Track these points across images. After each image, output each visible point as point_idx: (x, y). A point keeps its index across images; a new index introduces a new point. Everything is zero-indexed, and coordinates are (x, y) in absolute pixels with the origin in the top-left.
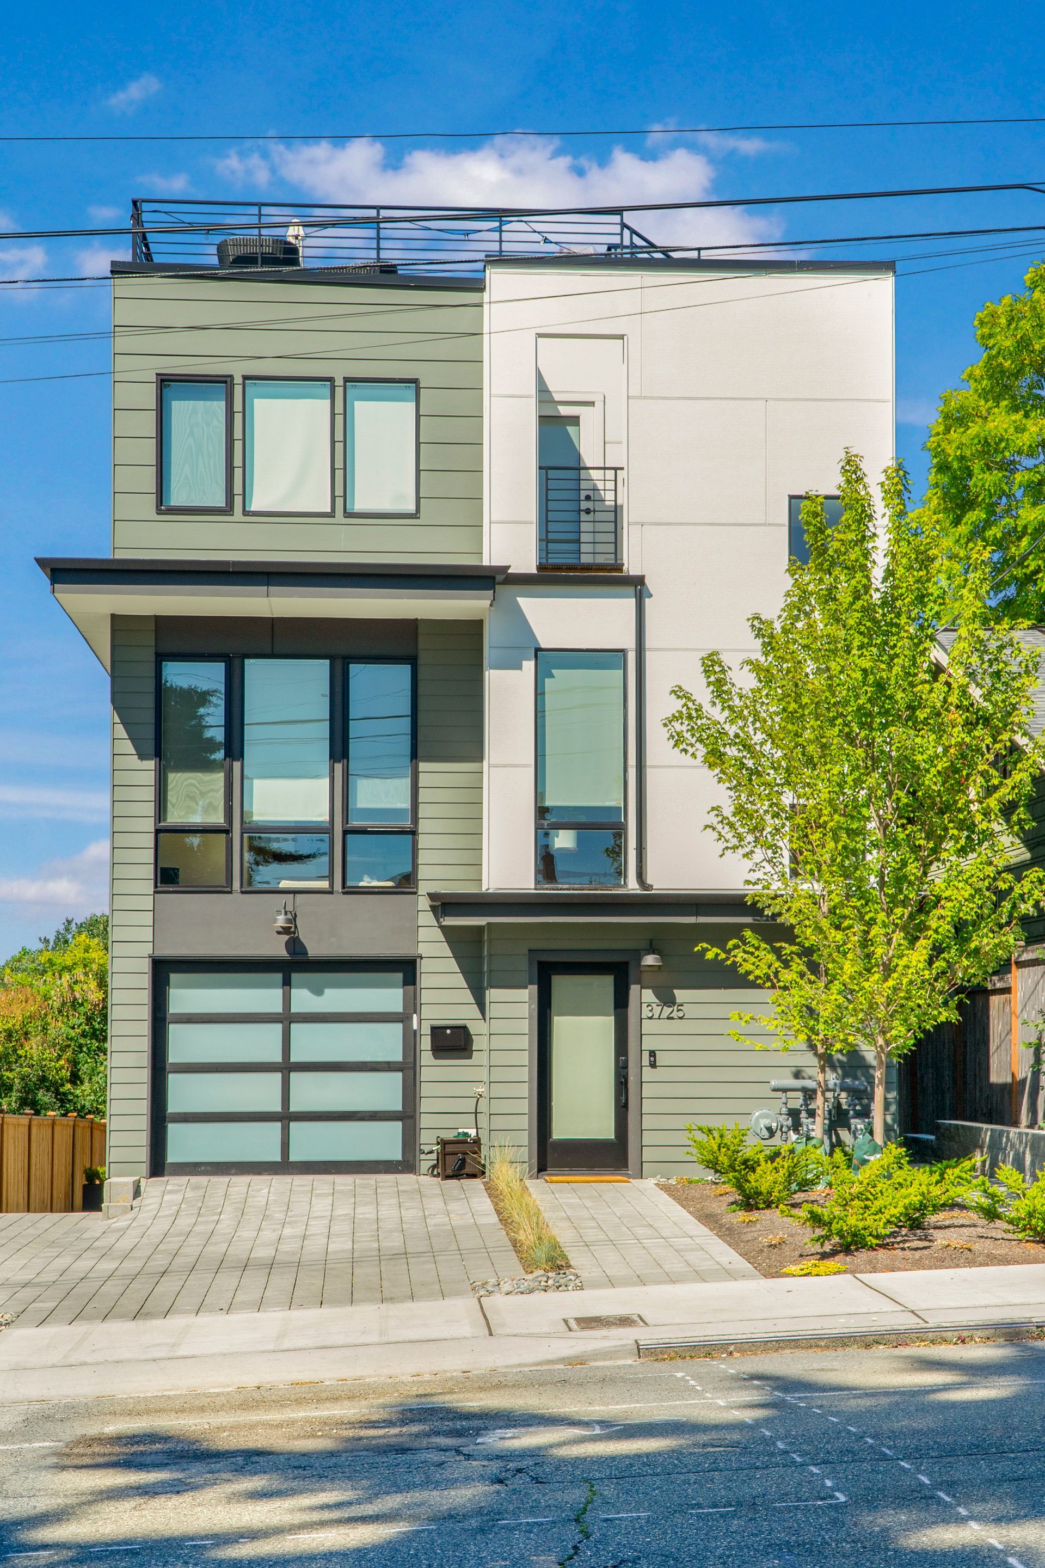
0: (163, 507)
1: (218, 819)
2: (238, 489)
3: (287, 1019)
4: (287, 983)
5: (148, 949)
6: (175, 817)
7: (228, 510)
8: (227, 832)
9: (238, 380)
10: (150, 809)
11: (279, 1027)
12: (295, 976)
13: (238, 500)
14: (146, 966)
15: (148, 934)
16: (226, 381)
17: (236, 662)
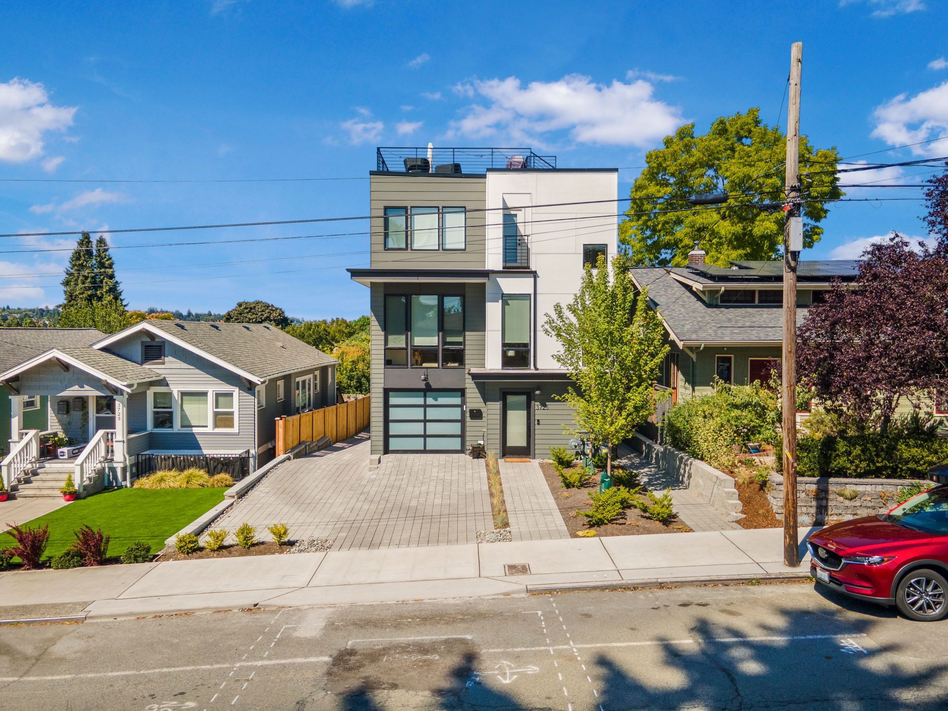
0: (386, 249)
1: (404, 346)
2: (409, 242)
3: (425, 406)
4: (425, 396)
5: (382, 386)
6: (390, 346)
7: (406, 249)
8: (406, 349)
9: (409, 208)
10: (383, 342)
11: (423, 409)
12: (428, 393)
13: (409, 246)
14: (382, 391)
15: (382, 381)
16: (406, 208)
17: (409, 297)
